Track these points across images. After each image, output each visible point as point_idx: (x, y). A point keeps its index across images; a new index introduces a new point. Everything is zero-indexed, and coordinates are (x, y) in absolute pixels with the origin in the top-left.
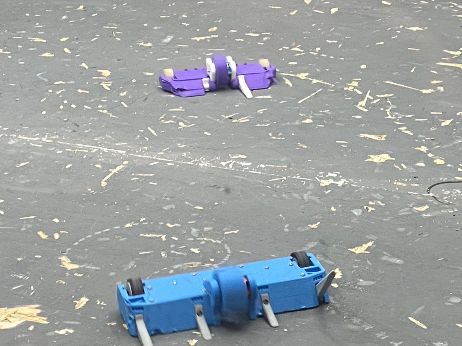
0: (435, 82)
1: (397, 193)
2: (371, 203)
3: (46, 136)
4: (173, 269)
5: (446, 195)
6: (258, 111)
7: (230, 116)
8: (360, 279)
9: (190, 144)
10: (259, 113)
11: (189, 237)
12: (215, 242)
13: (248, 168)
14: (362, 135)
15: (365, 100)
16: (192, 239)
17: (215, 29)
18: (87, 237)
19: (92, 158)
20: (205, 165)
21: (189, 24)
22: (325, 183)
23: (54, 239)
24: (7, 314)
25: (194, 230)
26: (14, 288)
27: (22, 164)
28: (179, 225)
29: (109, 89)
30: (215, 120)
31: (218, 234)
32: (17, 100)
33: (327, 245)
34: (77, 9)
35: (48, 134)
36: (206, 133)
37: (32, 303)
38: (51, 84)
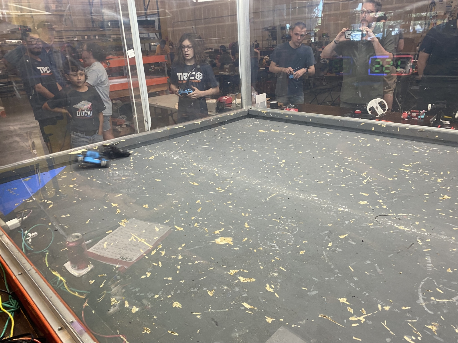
0: (395, 176)
1: (364, 217)
2: (353, 219)
4: (277, 233)
5: (382, 220)
7: (318, 180)
8: (338, 248)
9: (300, 189)
10: (328, 181)
12: (294, 225)
13: (316, 200)
14: (361, 193)
15: (367, 180)
16: (287, 223)
17: (325, 148)
18: (256, 217)
19: (268, 190)
20: (302, 197)
21: (317, 146)
22: (340, 209)
23: (246, 216)
24: (223, 239)
25: (289, 220)
26: (228, 231)
27: (247, 189)
28: (285, 218)
29: (282, 167)
30: (312, 181)
31: (296, 223)
33: (331, 233)
34: (284, 139)
35: (258, 180)
36: (307, 186)
37: (231, 237)
38: (266, 163)
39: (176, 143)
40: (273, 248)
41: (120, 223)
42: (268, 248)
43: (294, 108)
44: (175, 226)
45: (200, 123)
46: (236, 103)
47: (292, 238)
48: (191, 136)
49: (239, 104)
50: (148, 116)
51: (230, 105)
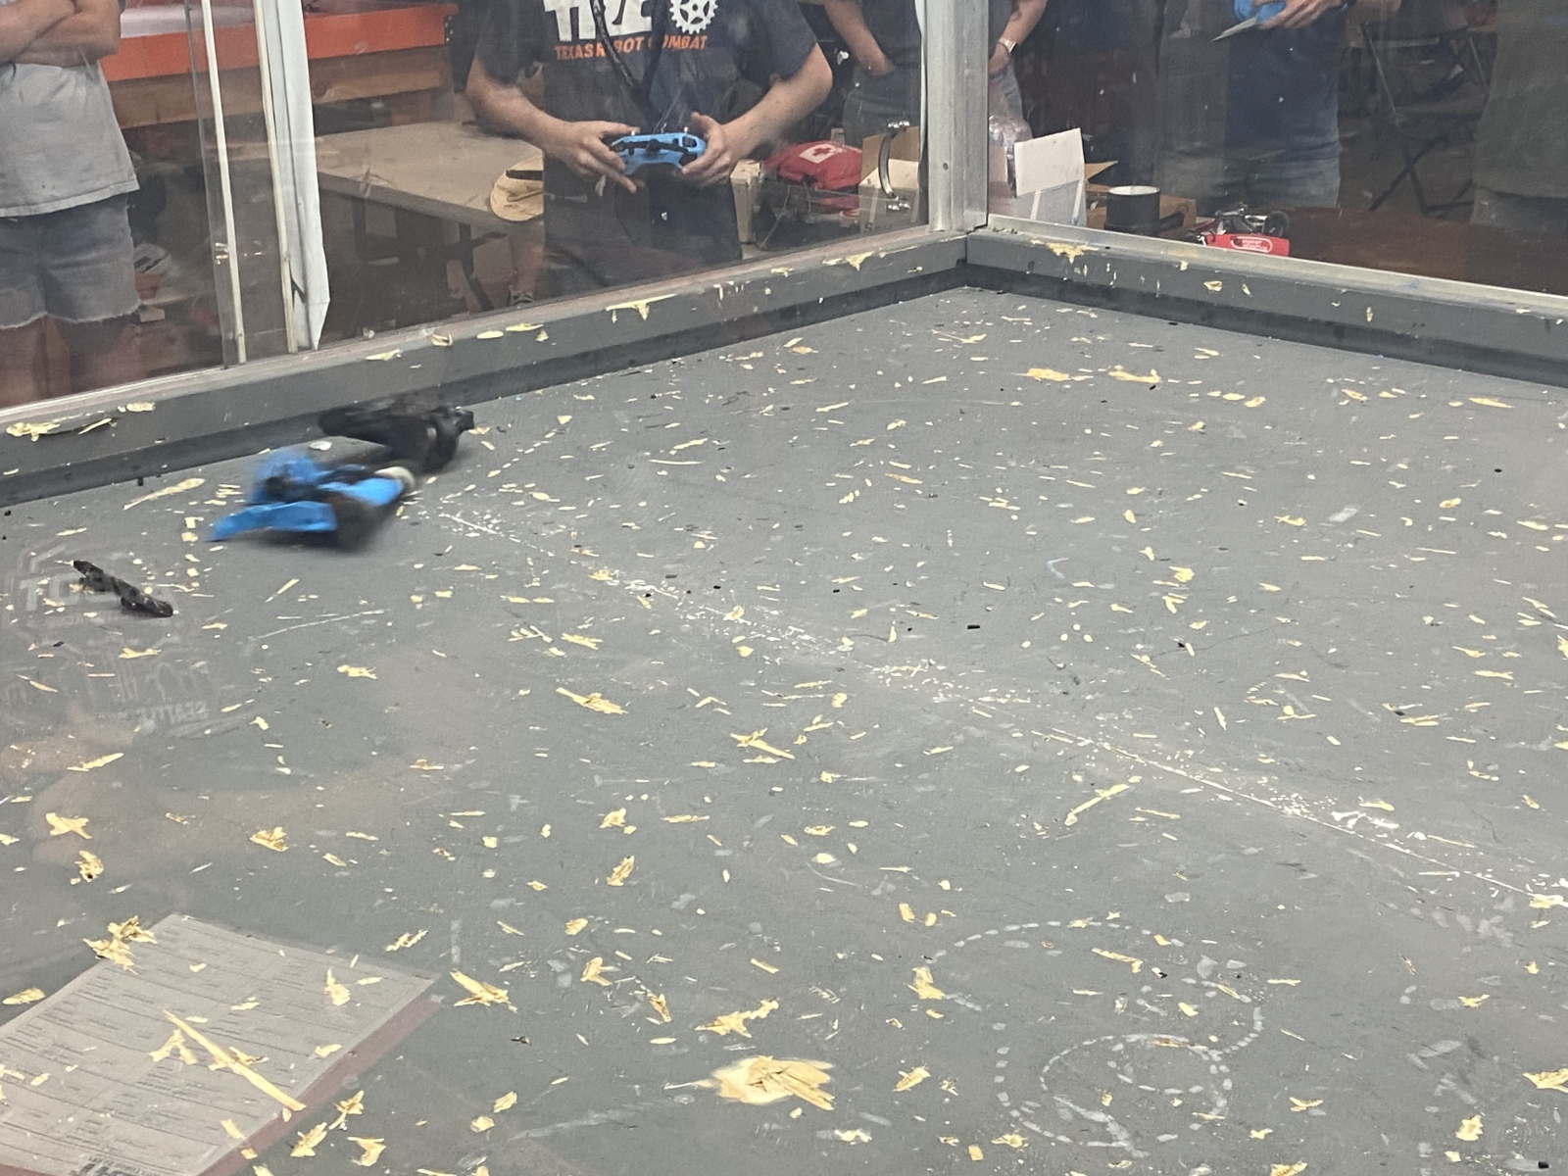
3: (1008, 696)
4: (1123, 1041)
6: (1467, 706)
7: (1402, 708)
8: (1518, 1152)
9: (1285, 759)
10: (1467, 712)
11: (1188, 976)
12: (1238, 997)
13: (1385, 835)
16: (1193, 981)
17: (1457, 501)
18: (987, 933)
19: (1074, 758)
20: (1298, 812)
21: (1403, 486)
22: (1542, 901)
23: (924, 925)
24: (765, 1072)
25: (1206, 961)
26: (804, 1017)
27: (938, 750)
28: (1181, 944)
29: (1174, 611)
30: (1364, 711)
31: (1252, 980)
32: (988, 611)
33: (1481, 1056)
34: (1189, 429)
35: (1013, 691)
36: (1331, 739)
37: (821, 1057)
38: (1066, 585)
39: (488, 437)
40: (1093, 1139)
41: (97, 945)
42: (1062, 1138)
43: (1267, 234)
44: (460, 978)
45: (644, 313)
46: (888, 190)
47: (1222, 1076)
48: (585, 392)
49: (904, 195)
50: (309, 255)
51: (851, 197)
